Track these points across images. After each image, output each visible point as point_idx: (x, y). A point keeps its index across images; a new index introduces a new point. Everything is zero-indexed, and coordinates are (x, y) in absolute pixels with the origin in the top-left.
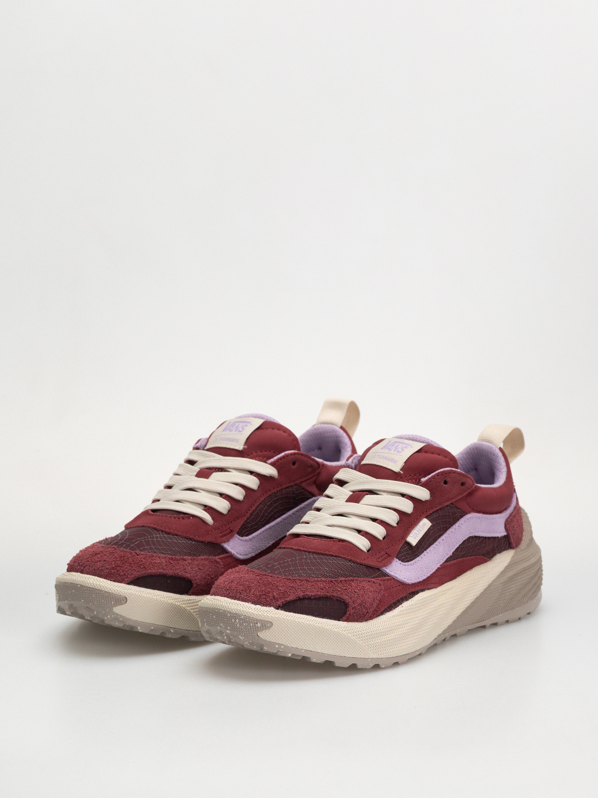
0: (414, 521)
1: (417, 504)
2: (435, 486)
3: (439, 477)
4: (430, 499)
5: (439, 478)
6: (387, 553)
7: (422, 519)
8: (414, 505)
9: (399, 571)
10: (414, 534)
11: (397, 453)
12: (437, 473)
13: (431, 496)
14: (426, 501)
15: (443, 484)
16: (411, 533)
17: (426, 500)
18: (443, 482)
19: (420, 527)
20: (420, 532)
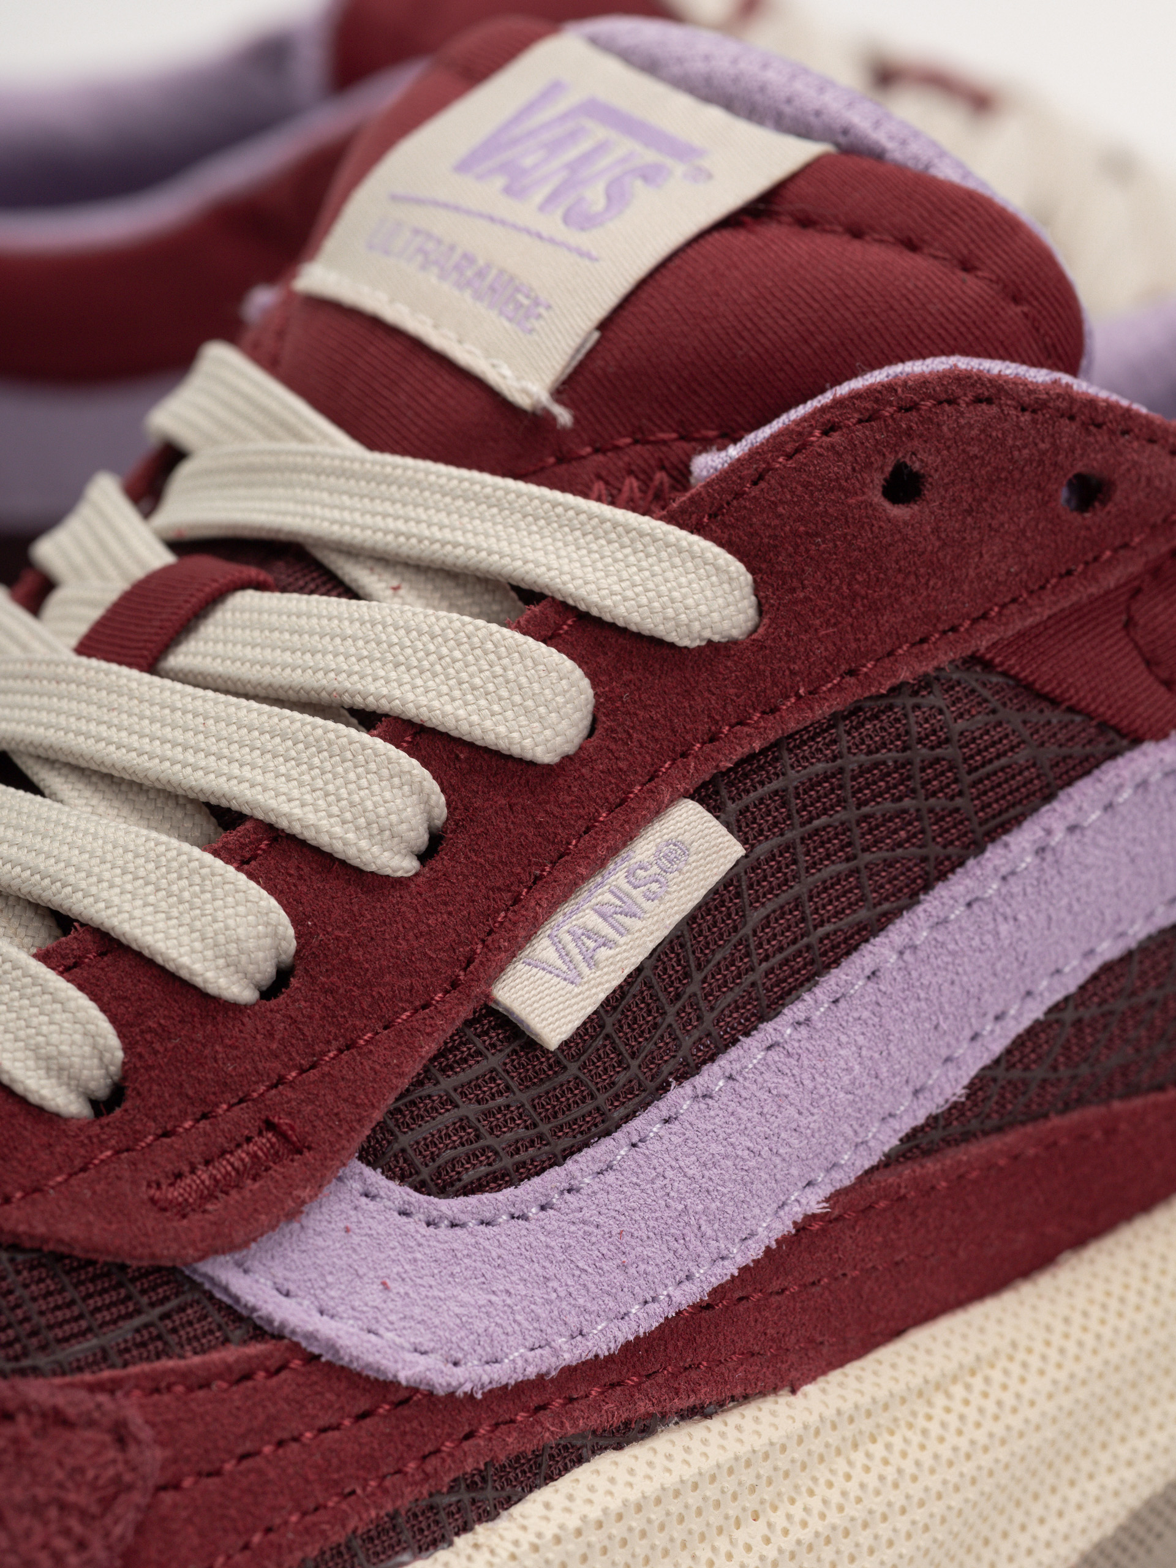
0: (581, 825)
1: (627, 676)
2: (800, 519)
3: (836, 437)
4: (755, 630)
5: (832, 447)
6: (270, 1126)
7: (658, 811)
8: (594, 685)
9: (377, 1286)
10: (567, 938)
11: (561, 232)
12: (823, 410)
13: (761, 610)
14: (715, 652)
15: (877, 498)
16: (547, 929)
17: (716, 638)
18: (879, 479)
19: (631, 873)
20: (627, 921)
